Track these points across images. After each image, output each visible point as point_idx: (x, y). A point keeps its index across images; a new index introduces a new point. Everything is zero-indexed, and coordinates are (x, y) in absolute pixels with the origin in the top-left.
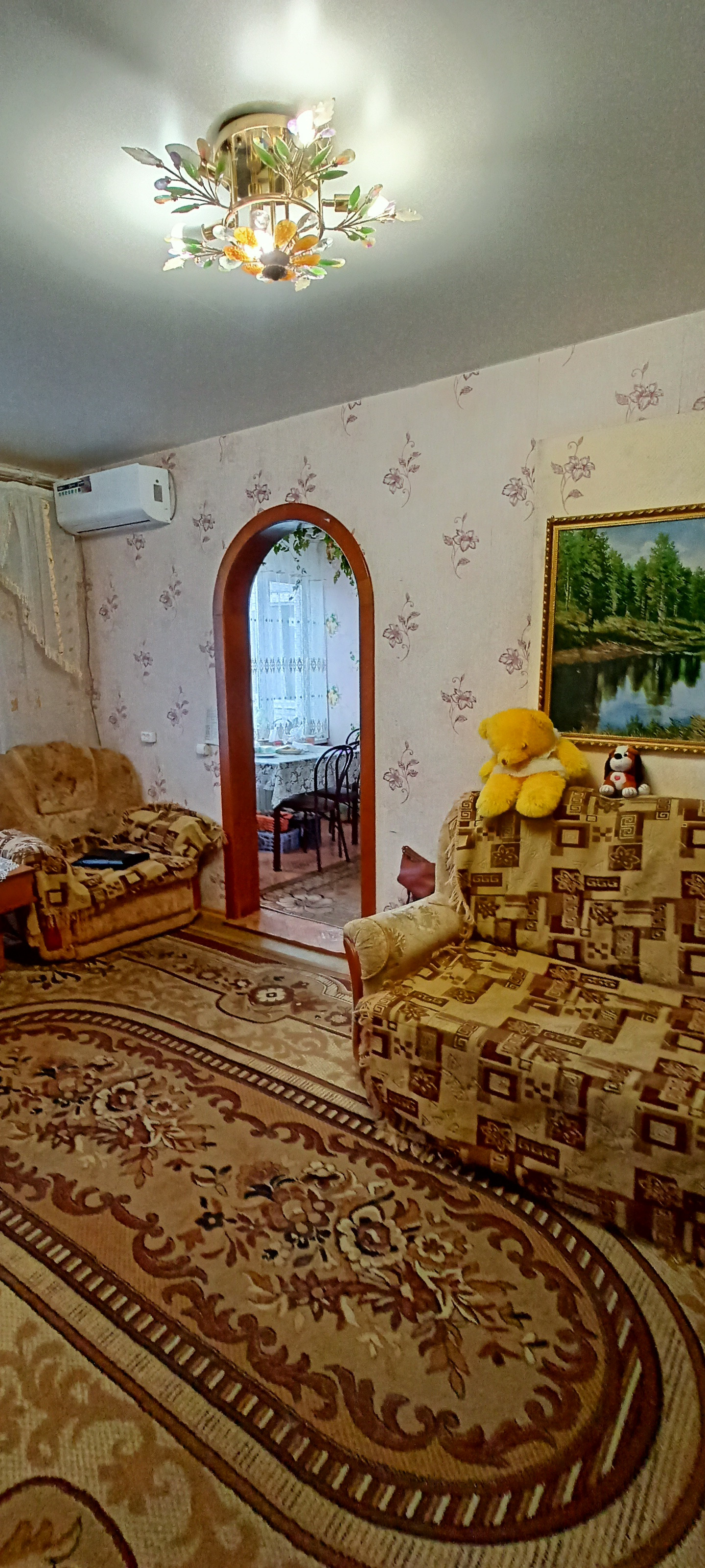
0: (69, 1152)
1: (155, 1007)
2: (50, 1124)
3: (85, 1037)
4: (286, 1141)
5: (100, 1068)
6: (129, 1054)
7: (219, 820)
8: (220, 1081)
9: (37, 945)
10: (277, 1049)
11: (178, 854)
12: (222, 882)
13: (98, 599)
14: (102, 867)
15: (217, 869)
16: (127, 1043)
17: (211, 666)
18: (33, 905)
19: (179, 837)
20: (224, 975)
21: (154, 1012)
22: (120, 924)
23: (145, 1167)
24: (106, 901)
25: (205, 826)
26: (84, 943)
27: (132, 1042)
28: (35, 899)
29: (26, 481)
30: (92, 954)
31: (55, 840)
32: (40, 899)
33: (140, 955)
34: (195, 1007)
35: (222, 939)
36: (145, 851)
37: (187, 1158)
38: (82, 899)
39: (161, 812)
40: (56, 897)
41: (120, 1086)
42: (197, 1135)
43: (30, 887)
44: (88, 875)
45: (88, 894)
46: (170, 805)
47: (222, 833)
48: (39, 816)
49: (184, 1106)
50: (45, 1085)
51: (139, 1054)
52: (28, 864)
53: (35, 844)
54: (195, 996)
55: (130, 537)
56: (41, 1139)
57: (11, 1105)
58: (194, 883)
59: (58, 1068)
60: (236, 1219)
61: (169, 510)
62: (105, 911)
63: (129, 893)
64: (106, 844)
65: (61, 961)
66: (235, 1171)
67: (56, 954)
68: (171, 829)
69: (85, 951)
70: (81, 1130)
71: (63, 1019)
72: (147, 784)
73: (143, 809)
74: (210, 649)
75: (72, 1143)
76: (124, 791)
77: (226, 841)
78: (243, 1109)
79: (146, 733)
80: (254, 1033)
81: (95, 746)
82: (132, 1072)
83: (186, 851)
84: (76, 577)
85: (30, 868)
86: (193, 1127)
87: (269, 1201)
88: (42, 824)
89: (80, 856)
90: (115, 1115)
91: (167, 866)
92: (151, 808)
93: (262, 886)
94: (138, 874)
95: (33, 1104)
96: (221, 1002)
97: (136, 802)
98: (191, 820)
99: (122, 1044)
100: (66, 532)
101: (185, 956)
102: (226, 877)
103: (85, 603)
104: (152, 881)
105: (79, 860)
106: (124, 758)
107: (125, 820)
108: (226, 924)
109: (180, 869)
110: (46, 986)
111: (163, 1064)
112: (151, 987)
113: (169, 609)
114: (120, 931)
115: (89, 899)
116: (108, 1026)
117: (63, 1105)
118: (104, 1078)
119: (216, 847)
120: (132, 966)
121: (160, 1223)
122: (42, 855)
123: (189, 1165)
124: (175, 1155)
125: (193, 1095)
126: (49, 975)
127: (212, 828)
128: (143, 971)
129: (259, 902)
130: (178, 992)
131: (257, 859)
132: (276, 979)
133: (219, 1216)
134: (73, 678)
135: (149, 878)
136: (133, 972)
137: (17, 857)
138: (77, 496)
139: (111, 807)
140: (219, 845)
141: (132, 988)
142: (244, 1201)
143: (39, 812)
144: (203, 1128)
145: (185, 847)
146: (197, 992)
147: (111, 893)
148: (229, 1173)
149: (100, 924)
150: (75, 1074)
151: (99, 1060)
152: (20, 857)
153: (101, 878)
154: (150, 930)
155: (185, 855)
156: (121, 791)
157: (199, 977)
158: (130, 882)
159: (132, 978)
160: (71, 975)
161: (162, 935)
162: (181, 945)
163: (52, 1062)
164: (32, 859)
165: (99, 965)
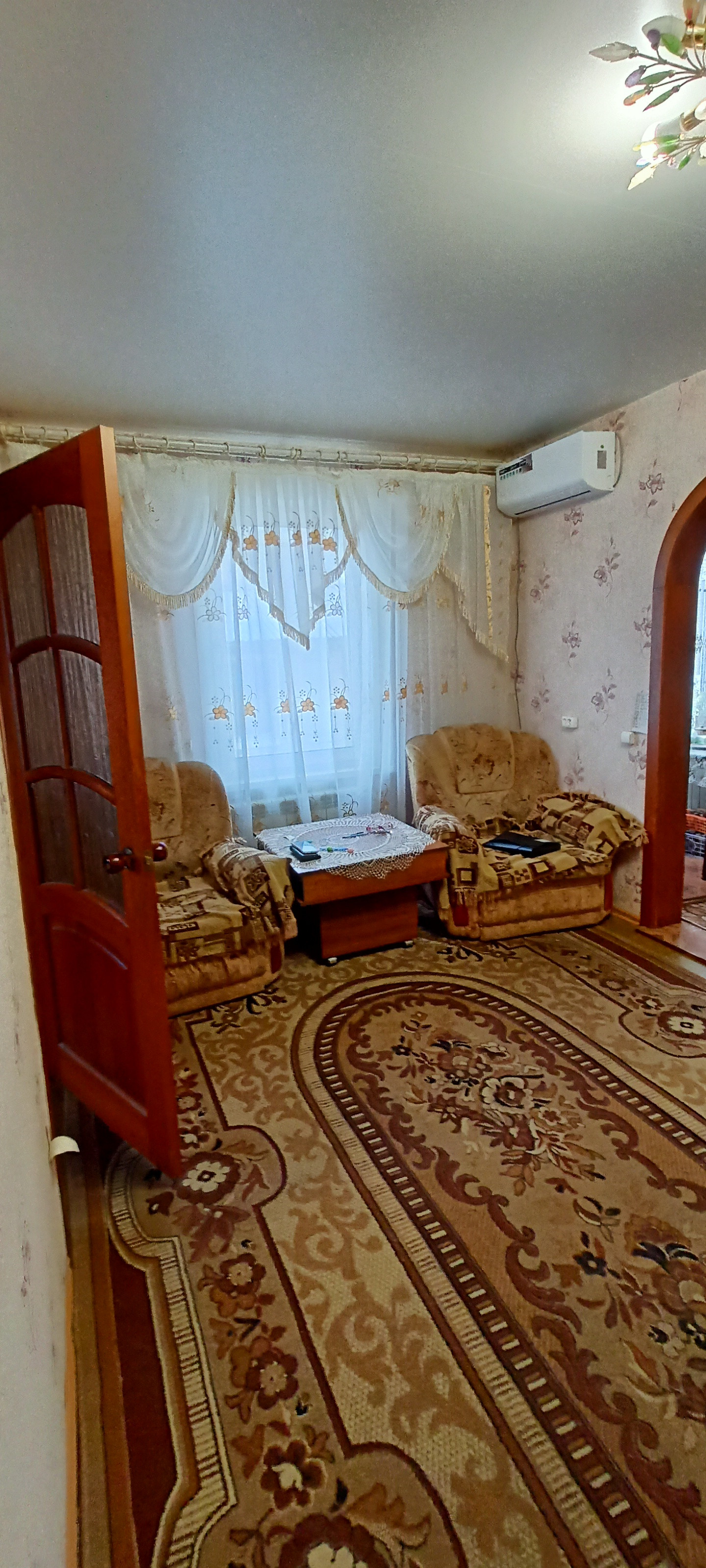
0: (454, 1132)
1: (553, 1006)
2: (440, 1097)
3: (481, 1020)
4: (690, 1205)
5: (492, 1055)
6: (522, 1049)
7: (641, 818)
8: (615, 1107)
9: (446, 918)
10: (688, 1090)
11: (590, 848)
12: (637, 884)
13: (530, 581)
14: (512, 852)
15: (634, 870)
16: (521, 1036)
17: (646, 645)
18: (446, 880)
19: (593, 831)
20: (633, 989)
21: (552, 1011)
22: (525, 913)
23: (527, 1173)
24: (513, 887)
25: (625, 822)
26: (489, 925)
27: (527, 1038)
28: (447, 874)
29: (471, 470)
30: (496, 938)
31: (471, 819)
32: (452, 876)
33: (543, 947)
34: (597, 1016)
35: (634, 948)
36: (557, 840)
37: (570, 1180)
38: (489, 881)
39: (576, 802)
40: (466, 876)
41: (510, 1079)
42: (585, 1160)
43: (444, 862)
44: (497, 858)
45: (497, 878)
46: (587, 796)
47: (643, 831)
48: (458, 795)
49: (575, 1122)
50: (440, 1056)
51: (531, 1051)
52: (444, 841)
53: (452, 822)
54: (597, 1005)
55: (569, 512)
56: (431, 1109)
57: (409, 1067)
58: (607, 882)
59: (454, 1043)
60: (621, 1275)
61: (613, 476)
62: (511, 897)
63: (536, 882)
64: (518, 828)
65: (466, 938)
66: (623, 1218)
67: (463, 930)
68: (584, 821)
69: (489, 933)
70: (470, 1114)
71: (462, 996)
72: (564, 773)
73: (558, 797)
74: (647, 626)
75: (458, 1122)
76: (540, 776)
77: (647, 841)
78: (641, 1148)
79: (567, 718)
80: (661, 1065)
81: (517, 731)
82: (523, 1069)
83: (600, 846)
84: (510, 560)
85: (445, 845)
86: (580, 1149)
87: (662, 1270)
88: (460, 802)
89: (492, 838)
90: (501, 1109)
91: (578, 860)
92: (566, 796)
93: (686, 895)
94: (547, 864)
95: (428, 1072)
96: (625, 1019)
97: (551, 788)
98: (608, 814)
99: (515, 1036)
100: (505, 516)
101: (589, 958)
102: (643, 880)
103: (517, 585)
104: (561, 873)
105: (491, 841)
106: (543, 742)
107: (538, 806)
108: (638, 931)
109: (593, 865)
110: (451, 960)
111: (556, 1070)
112: (549, 983)
113: (604, 584)
114: (525, 919)
115: (497, 882)
116: (504, 1013)
117: (454, 1083)
118: (495, 1067)
119: (634, 846)
120: (533, 957)
121: (536, 1242)
122: (456, 834)
123: (573, 1191)
124: (559, 1174)
125: (584, 1113)
126: (455, 949)
127: (632, 825)
128: (544, 964)
129: (680, 914)
130: (580, 996)
131: (682, 862)
132: (695, 1007)
133: (601, 1262)
134: (500, 662)
135: (558, 870)
136: (534, 964)
137: (434, 833)
138: (520, 477)
139: (526, 792)
140: (638, 844)
141: (530, 980)
142: (632, 1258)
143: (457, 791)
144: (592, 1154)
145: (600, 842)
146: (599, 1001)
147: (519, 880)
148: (617, 1217)
149: (506, 909)
150: (468, 1054)
151: (492, 1046)
152: (437, 833)
153: (509, 863)
154: (555, 923)
155: (599, 851)
156: (536, 776)
157: (603, 984)
158: (539, 871)
159: (532, 970)
160: (475, 954)
161: (567, 930)
162: (587, 946)
163: (450, 1037)
164: (448, 836)
165: (501, 949)
